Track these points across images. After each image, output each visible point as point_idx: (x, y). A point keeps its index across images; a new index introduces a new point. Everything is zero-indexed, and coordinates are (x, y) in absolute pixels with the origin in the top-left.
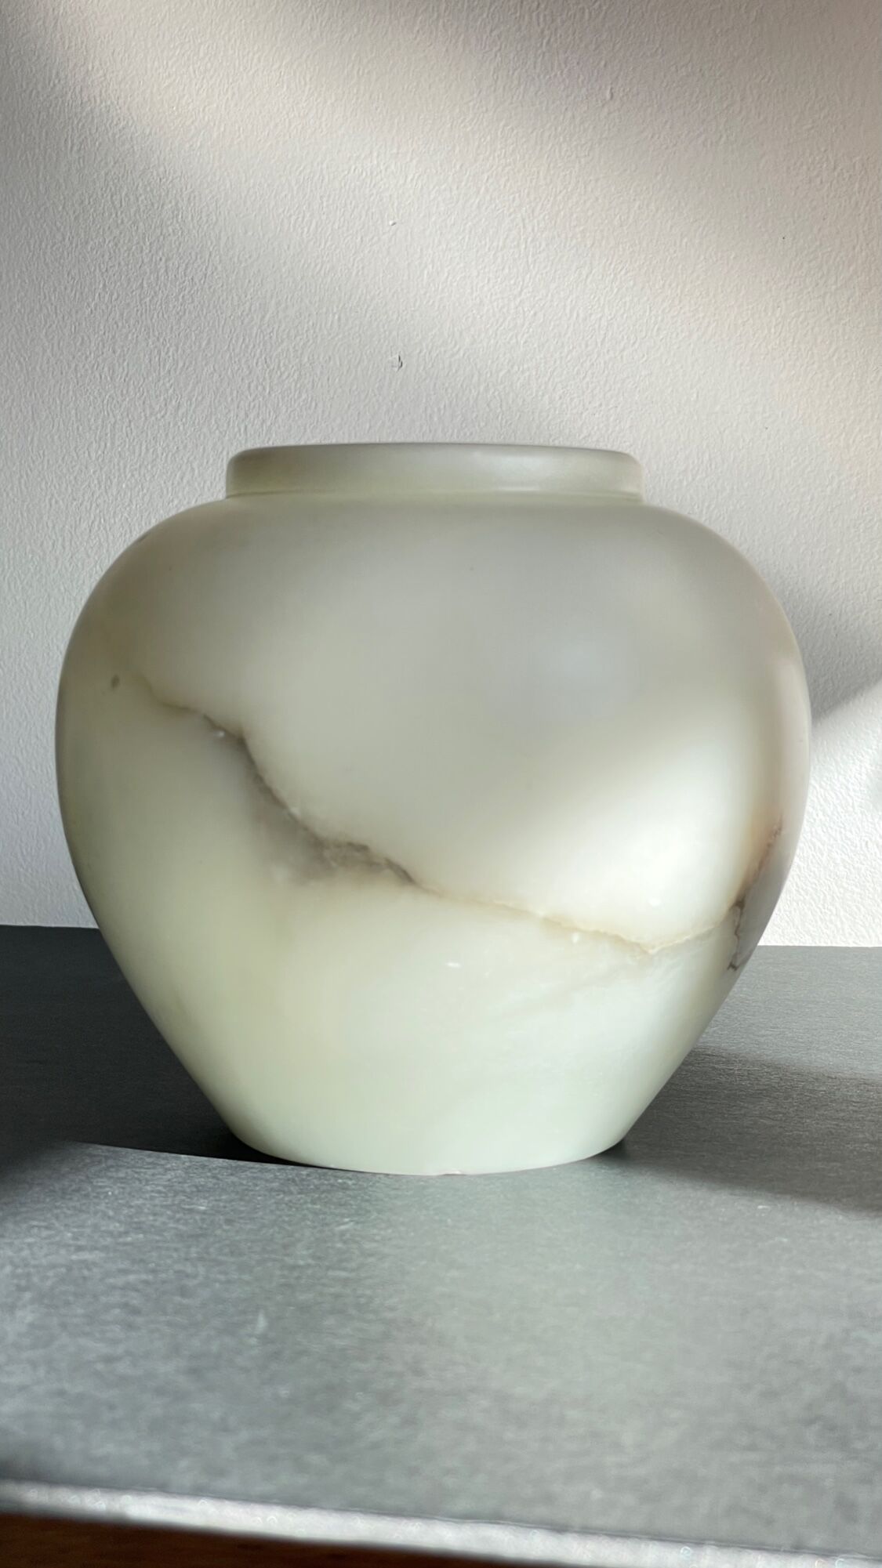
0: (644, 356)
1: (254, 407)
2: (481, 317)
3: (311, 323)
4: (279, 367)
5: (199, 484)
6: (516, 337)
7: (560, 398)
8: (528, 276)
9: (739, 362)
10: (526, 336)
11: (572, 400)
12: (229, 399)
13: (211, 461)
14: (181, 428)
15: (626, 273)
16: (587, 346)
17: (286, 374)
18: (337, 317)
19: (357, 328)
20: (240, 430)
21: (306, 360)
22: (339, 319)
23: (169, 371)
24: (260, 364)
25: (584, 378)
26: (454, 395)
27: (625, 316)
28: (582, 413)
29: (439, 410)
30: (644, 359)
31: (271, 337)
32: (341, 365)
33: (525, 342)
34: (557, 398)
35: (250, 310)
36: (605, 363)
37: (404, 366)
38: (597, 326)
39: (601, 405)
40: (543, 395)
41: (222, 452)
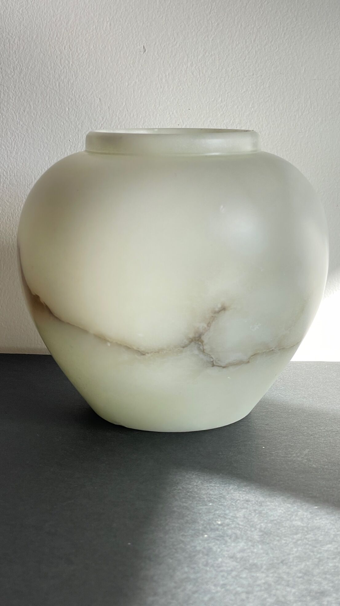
0: (276, 48)
1: (64, 72)
2: (188, 26)
3: (94, 27)
4: (77, 51)
5: (34, 114)
6: (208, 37)
7: (232, 70)
8: (214, 3)
9: (327, 53)
10: (213, 36)
11: (238, 71)
12: (50, 68)
13: (40, 101)
14: (23, 83)
15: (268, 3)
16: (246, 43)
17: (81, 54)
18: (109, 23)
19: (120, 30)
20: (56, 85)
21: (92, 47)
22: (110, 25)
23: (15, 52)
24: (66, 48)
25: (245, 60)
26: (173, 68)
27: (267, 27)
28: (243, 79)
29: (166, 76)
30: (277, 50)
31: (72, 34)
32: (111, 50)
33: (212, 40)
34: (230, 70)
35: (60, 18)
36: (256, 52)
37: (146, 51)
38: (251, 32)
39: (253, 74)
40: (222, 68)
41: (46, 96)
